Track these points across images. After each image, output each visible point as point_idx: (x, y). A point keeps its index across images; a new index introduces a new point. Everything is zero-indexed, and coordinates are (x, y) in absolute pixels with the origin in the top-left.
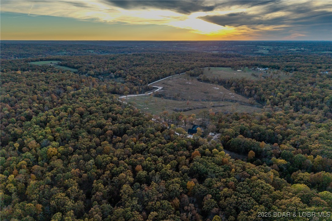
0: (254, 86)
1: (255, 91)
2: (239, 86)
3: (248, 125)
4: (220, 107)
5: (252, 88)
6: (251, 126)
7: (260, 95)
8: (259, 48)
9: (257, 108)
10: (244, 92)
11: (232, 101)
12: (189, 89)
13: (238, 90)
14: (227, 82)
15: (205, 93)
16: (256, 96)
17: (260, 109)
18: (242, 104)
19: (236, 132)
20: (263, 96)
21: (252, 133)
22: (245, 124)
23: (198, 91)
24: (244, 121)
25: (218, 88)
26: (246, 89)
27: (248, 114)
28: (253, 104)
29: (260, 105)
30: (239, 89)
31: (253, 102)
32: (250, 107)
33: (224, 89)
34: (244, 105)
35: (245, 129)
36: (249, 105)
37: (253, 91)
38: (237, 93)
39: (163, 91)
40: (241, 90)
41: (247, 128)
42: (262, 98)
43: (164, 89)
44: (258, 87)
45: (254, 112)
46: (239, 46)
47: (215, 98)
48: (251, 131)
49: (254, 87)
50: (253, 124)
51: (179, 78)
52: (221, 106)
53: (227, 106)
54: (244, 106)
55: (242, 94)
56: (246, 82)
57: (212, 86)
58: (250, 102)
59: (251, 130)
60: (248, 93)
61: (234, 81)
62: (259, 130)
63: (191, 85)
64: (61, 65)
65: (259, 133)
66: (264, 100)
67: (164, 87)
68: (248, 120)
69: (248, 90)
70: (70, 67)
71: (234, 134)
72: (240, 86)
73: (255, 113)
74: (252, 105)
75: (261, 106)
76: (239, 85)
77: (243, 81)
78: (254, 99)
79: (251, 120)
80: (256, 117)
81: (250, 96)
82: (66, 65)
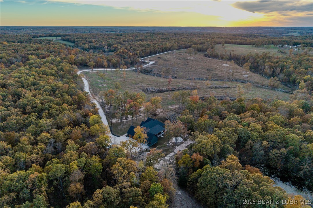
0: (280, 62)
1: (281, 68)
2: (257, 63)
3: (259, 127)
4: (222, 89)
5: (277, 64)
6: (265, 129)
7: (289, 75)
8: (289, 31)
9: (281, 93)
10: (263, 70)
11: (244, 82)
12: (187, 65)
13: (255, 68)
14: (241, 58)
15: (208, 70)
16: (281, 76)
17: (287, 95)
18: (258, 87)
19: (224, 143)
20: (294, 76)
21: (267, 150)
22: (252, 124)
23: (198, 68)
24: (251, 116)
25: (228, 65)
26: (267, 65)
27: (265, 102)
28: (276, 87)
29: (287, 89)
30: (258, 68)
31: (276, 84)
32: (271, 91)
33: (236, 66)
34: (261, 87)
35: (249, 137)
36: (269, 89)
37: (279, 69)
38: (253, 72)
39: (153, 66)
40: (260, 67)
41: (256, 134)
42: (291, 79)
43: (156, 65)
44: (286, 63)
45: (277, 98)
46: (266, 30)
47: (220, 76)
48: (265, 143)
49: (279, 64)
50: (271, 124)
51: (181, 53)
52: (224, 88)
53: (234, 88)
54: (261, 90)
55: (261, 73)
56: (269, 58)
57: (220, 62)
58: (272, 84)
59: (263, 140)
60: (269, 72)
61: (252, 56)
62: (285, 142)
63: (192, 60)
64: (64, 40)
65: (284, 150)
66: (294, 82)
67: (156, 62)
68: (262, 115)
69: (270, 67)
70: (71, 42)
71: (218, 150)
72: (259, 63)
73: (279, 101)
74: (274, 88)
75: (290, 90)
76: (258, 61)
77: (266, 57)
78: (279, 80)
79: (268, 116)
80: (280, 108)
81: (273, 75)
82: (68, 40)
